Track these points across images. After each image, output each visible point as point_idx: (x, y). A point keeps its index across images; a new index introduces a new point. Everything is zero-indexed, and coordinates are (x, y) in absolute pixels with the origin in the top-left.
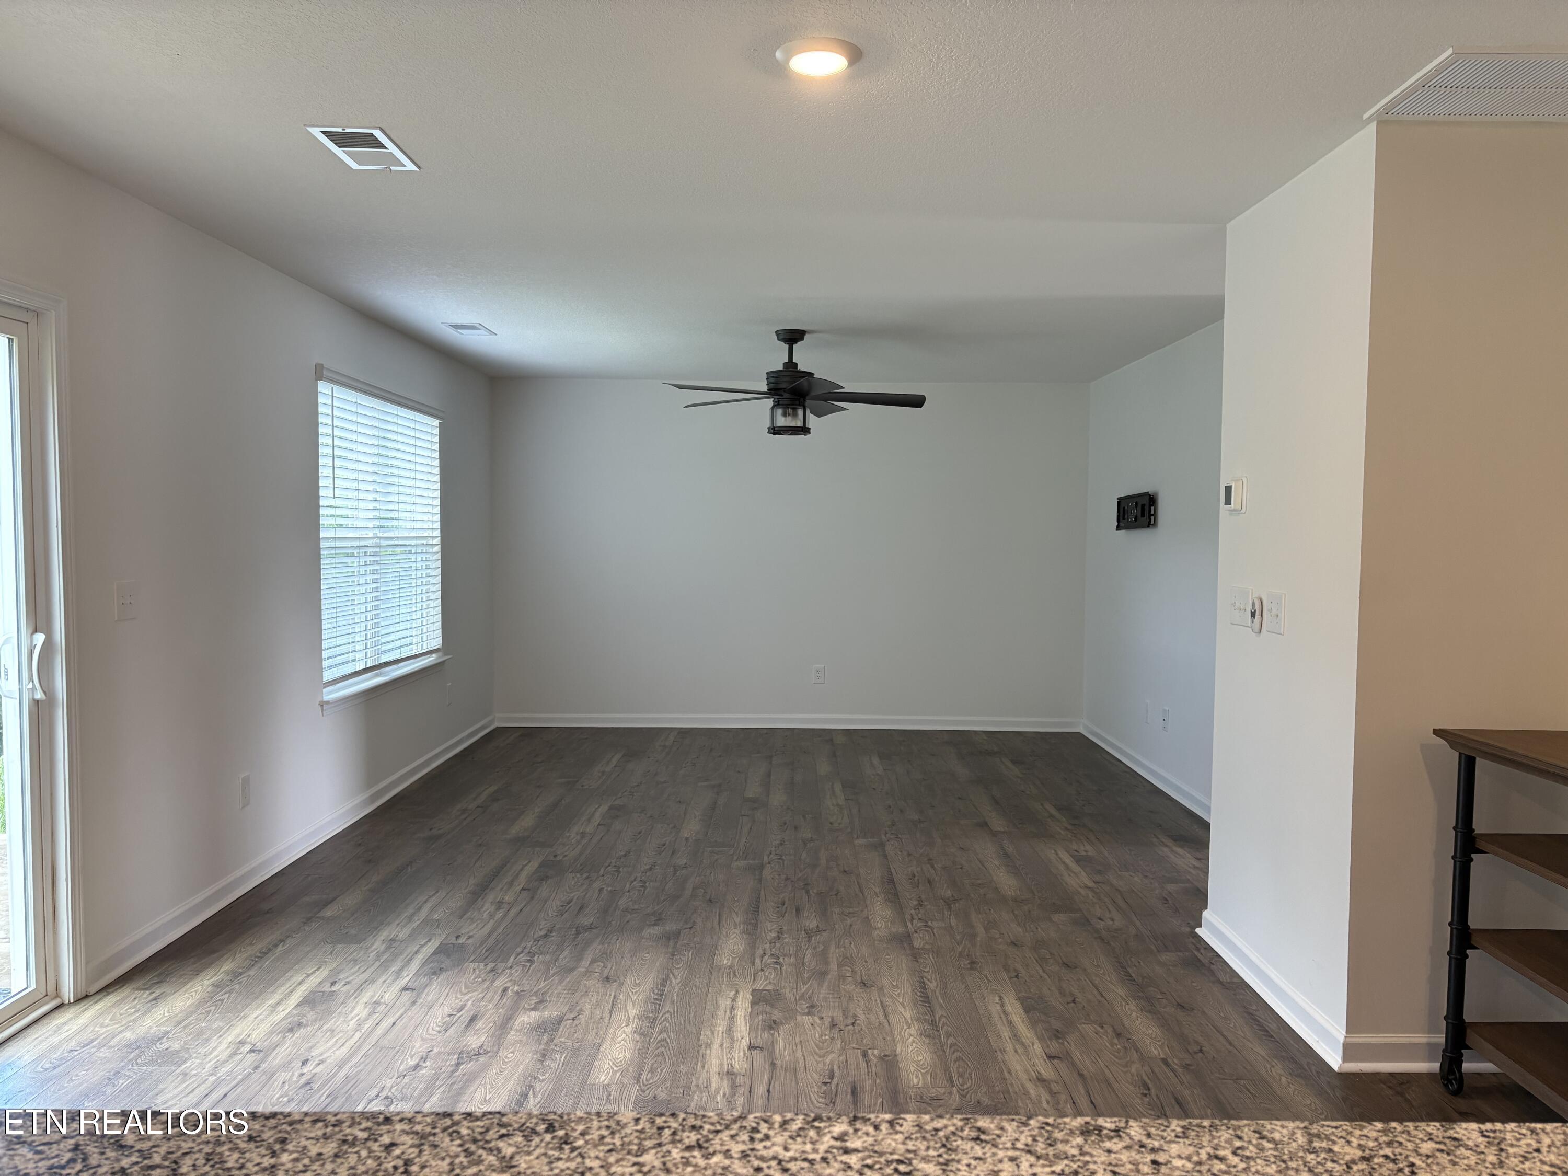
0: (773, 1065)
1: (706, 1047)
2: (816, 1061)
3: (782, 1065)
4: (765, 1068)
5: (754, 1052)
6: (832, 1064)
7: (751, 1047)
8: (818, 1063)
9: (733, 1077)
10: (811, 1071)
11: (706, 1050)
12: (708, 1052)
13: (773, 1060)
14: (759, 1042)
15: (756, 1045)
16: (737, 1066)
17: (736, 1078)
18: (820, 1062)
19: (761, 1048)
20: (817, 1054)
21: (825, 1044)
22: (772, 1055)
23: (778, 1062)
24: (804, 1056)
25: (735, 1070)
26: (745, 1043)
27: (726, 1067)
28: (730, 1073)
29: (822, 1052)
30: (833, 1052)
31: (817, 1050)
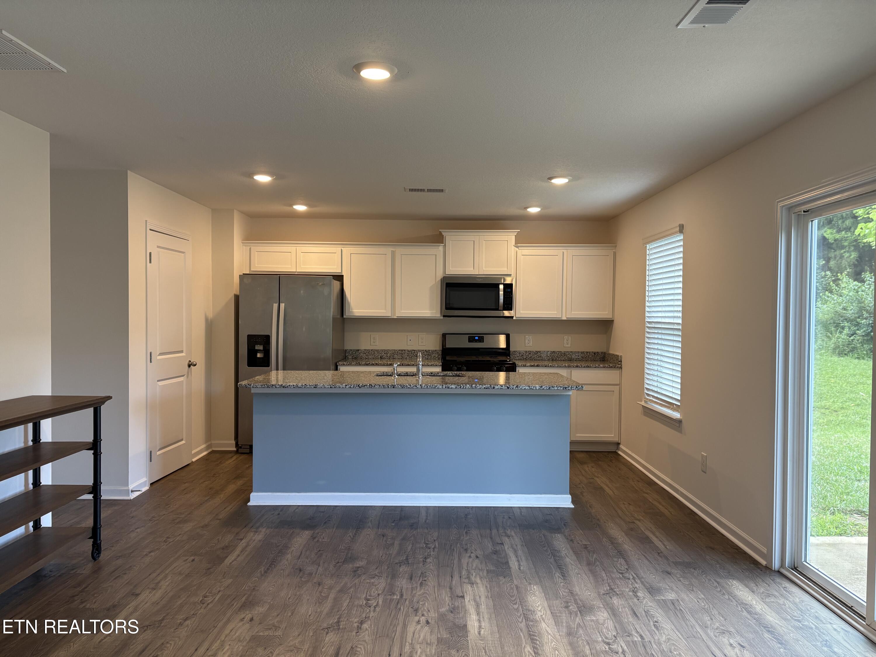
0: (451, 588)
1: (488, 596)
2: (428, 591)
3: (446, 589)
4: (455, 587)
5: (461, 594)
6: (420, 590)
7: (463, 597)
8: (428, 590)
9: (470, 582)
10: (431, 586)
11: (487, 595)
12: (486, 594)
13: (451, 591)
14: (460, 600)
15: (461, 598)
16: (469, 586)
17: (468, 582)
18: (426, 590)
19: (457, 596)
20: (428, 594)
21: (422, 599)
22: (452, 593)
23: (448, 590)
24: (435, 593)
25: (470, 585)
26: (467, 599)
27: (474, 586)
28: (472, 584)
29: (425, 595)
30: (419, 595)
31: (427, 596)
